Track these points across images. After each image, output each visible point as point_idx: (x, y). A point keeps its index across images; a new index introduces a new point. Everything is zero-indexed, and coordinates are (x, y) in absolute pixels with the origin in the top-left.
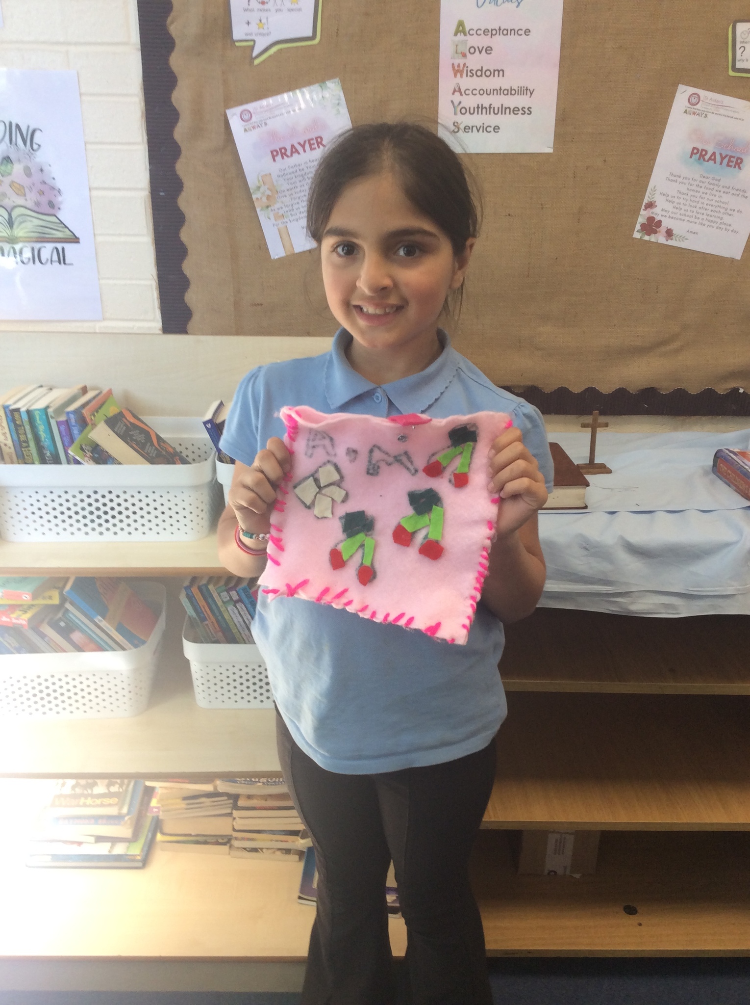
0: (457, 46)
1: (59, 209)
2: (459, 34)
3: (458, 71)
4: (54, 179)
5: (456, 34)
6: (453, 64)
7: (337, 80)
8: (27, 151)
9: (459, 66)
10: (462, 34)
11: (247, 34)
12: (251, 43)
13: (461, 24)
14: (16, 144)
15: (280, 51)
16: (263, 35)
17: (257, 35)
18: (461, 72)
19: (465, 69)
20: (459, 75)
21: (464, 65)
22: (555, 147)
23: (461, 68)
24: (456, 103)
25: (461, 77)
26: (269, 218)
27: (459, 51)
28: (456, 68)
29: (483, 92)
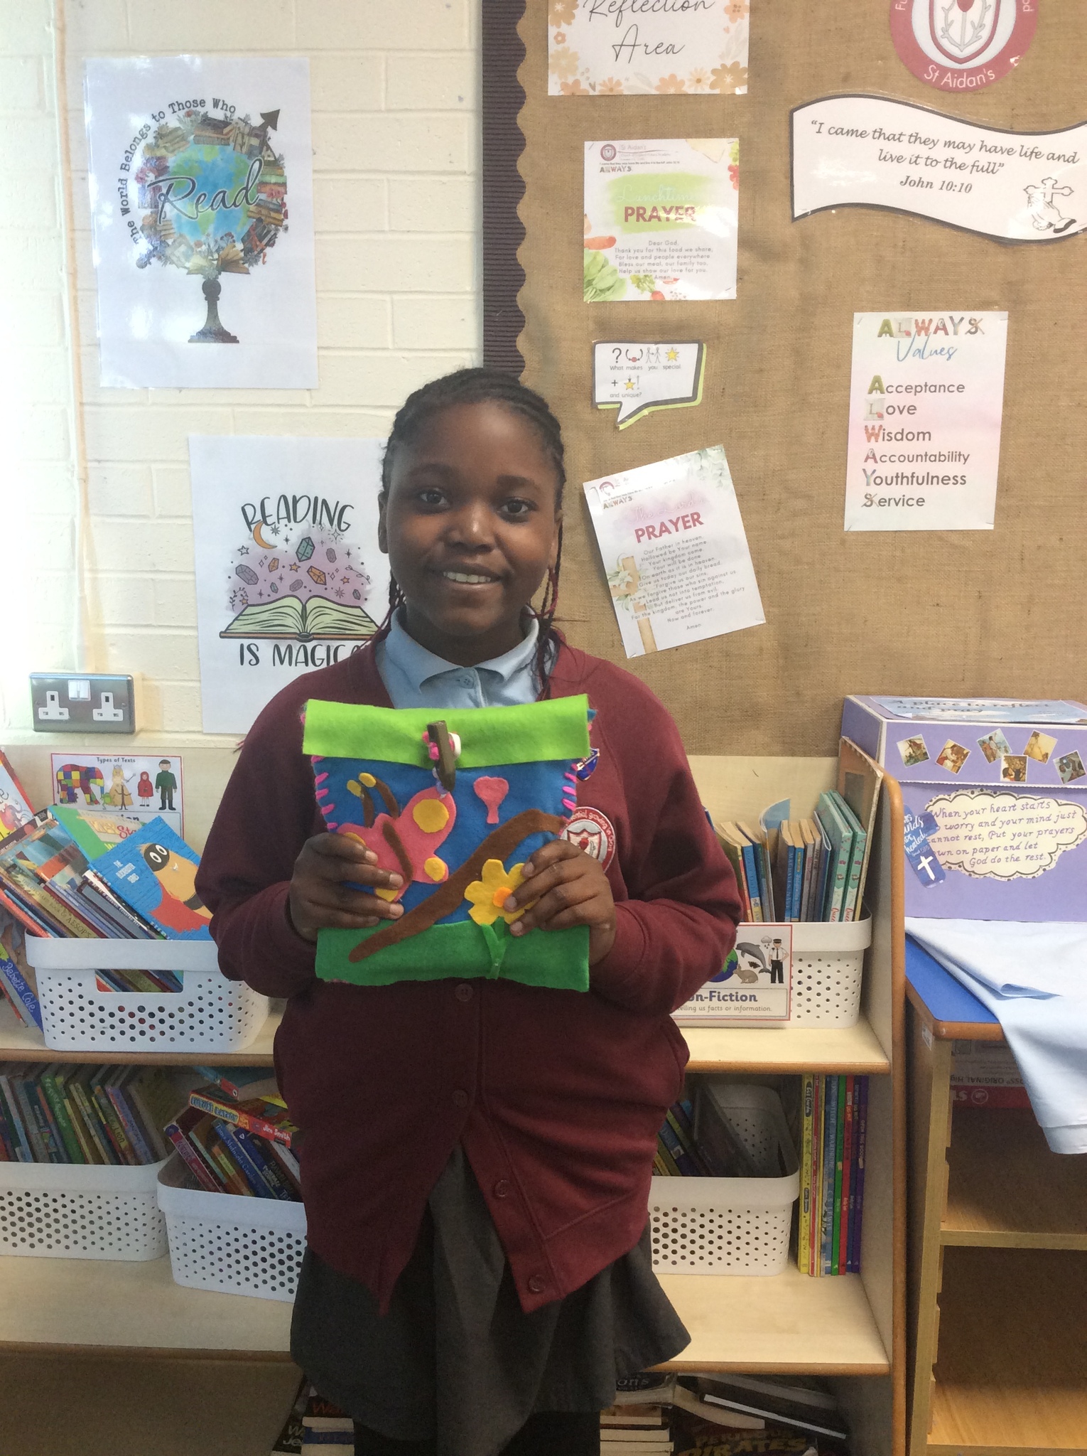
0: (871, 405)
1: (366, 599)
2: (874, 392)
3: (872, 434)
4: (362, 563)
5: (870, 392)
6: (866, 427)
7: (722, 445)
8: (333, 531)
9: (873, 428)
10: (879, 392)
11: (612, 396)
12: (618, 406)
13: (877, 380)
14: (320, 524)
15: (652, 414)
16: (633, 396)
17: (624, 396)
18: (877, 436)
19: (882, 432)
20: (873, 438)
21: (881, 426)
22: (996, 523)
23: (877, 431)
24: (869, 473)
25: (877, 441)
26: (628, 609)
27: (873, 412)
28: (870, 431)
29: (903, 458)
